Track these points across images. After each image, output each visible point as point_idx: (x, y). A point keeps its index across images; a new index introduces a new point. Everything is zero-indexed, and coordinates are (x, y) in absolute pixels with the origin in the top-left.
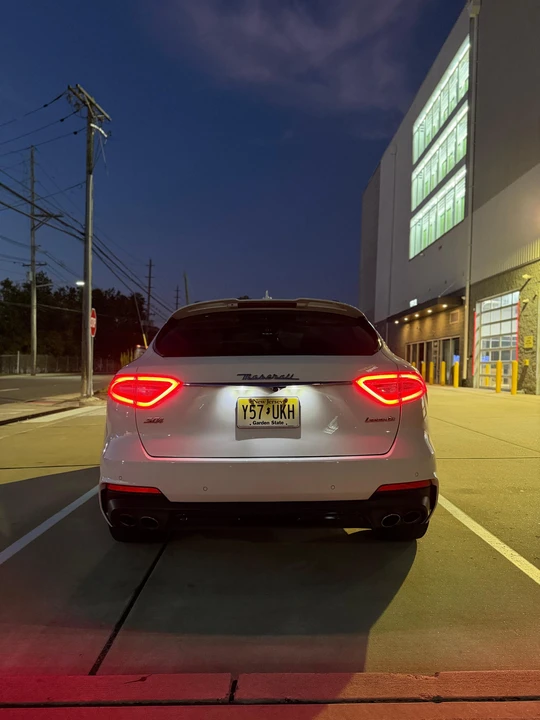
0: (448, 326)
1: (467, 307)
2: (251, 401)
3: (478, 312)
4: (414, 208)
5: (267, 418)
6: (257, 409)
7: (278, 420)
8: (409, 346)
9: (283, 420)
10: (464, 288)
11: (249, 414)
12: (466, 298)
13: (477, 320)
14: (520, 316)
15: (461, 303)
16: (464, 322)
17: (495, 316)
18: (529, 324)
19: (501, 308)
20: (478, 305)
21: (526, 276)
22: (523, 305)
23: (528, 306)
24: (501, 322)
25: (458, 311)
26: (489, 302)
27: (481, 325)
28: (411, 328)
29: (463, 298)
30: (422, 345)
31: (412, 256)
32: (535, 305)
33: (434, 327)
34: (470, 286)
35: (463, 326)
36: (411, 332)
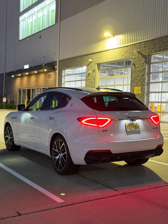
0: (46, 81)
1: (57, 71)
2: (129, 124)
3: (63, 75)
4: (21, 10)
5: (133, 129)
6: (130, 126)
7: (136, 129)
8: (20, 91)
9: (137, 129)
10: (56, 62)
11: (129, 128)
12: (57, 67)
13: (63, 79)
14: (87, 79)
15: (54, 69)
16: (56, 80)
17: (73, 78)
18: (91, 83)
19: (76, 74)
20: (63, 71)
21: (90, 60)
22: (88, 74)
23: (90, 75)
24: (76, 81)
25: (52, 74)
26: (69, 70)
27: (65, 82)
28: (22, 80)
29: (56, 67)
30: (29, 91)
31: (21, 38)
32: (94, 74)
33: (37, 80)
34: (59, 61)
35: (56, 82)
36: (21, 83)
